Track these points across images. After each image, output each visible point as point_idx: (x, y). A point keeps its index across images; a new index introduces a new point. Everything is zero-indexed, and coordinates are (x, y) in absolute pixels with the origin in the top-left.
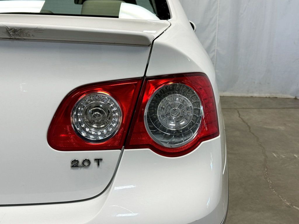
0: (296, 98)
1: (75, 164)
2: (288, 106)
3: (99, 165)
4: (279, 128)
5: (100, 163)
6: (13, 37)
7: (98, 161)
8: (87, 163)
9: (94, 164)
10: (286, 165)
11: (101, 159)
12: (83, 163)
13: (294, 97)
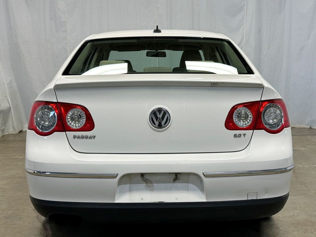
0: (311, 128)
1: (235, 136)
2: (305, 134)
3: (244, 136)
4: (301, 149)
5: (245, 136)
6: (213, 86)
7: (244, 135)
8: (240, 135)
9: (243, 136)
10: (309, 171)
11: (245, 134)
12: (238, 136)
13: (309, 127)
